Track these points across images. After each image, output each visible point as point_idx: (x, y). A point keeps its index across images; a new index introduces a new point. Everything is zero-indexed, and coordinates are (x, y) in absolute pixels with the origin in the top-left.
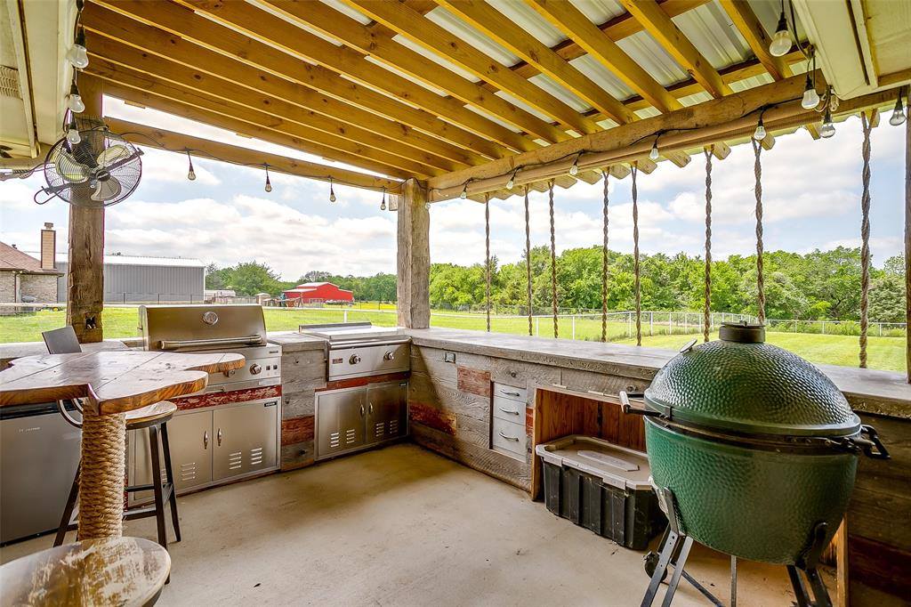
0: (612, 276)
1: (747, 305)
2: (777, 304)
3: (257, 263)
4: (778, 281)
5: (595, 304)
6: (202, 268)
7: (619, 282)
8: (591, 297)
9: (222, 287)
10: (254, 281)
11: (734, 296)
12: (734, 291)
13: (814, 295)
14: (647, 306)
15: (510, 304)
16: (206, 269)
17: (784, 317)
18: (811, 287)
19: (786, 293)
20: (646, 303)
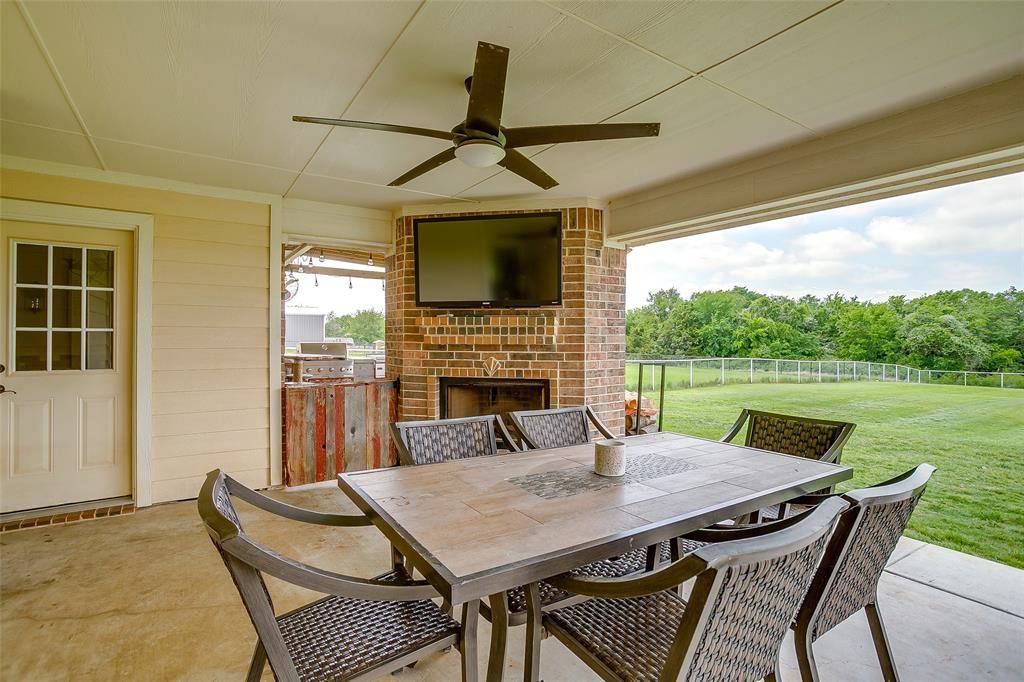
0: (745, 321)
1: (908, 353)
2: (945, 351)
3: (375, 310)
4: (946, 325)
5: (724, 352)
6: (323, 316)
7: (754, 328)
8: (720, 344)
9: (341, 335)
10: (372, 329)
11: (890, 343)
12: (892, 337)
13: (1000, 342)
14: (785, 354)
15: (633, 352)
16: (326, 317)
17: (951, 367)
18: (997, 333)
19: (957, 340)
20: (784, 351)
